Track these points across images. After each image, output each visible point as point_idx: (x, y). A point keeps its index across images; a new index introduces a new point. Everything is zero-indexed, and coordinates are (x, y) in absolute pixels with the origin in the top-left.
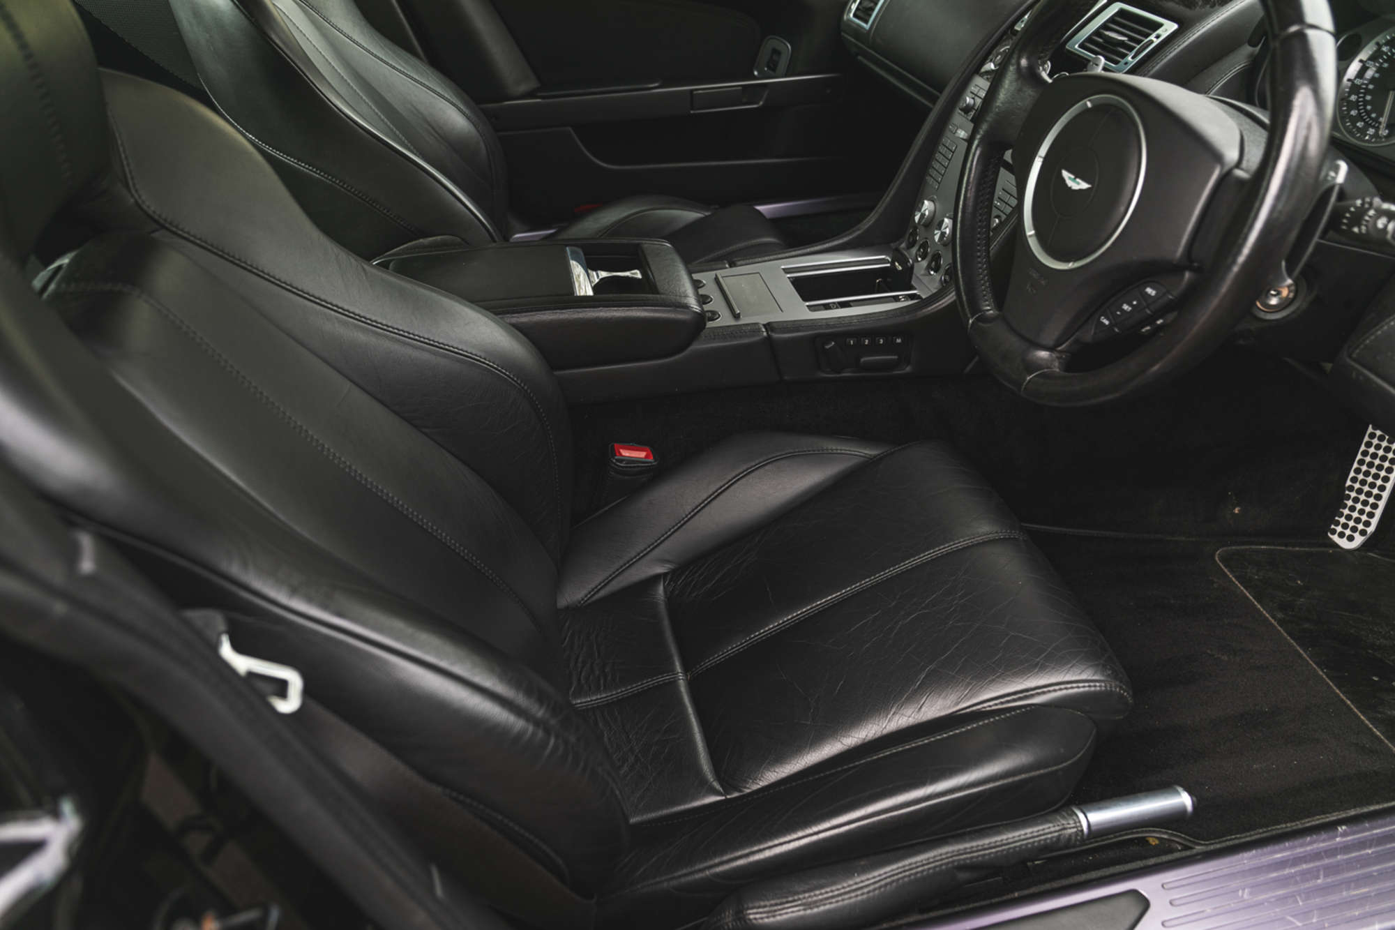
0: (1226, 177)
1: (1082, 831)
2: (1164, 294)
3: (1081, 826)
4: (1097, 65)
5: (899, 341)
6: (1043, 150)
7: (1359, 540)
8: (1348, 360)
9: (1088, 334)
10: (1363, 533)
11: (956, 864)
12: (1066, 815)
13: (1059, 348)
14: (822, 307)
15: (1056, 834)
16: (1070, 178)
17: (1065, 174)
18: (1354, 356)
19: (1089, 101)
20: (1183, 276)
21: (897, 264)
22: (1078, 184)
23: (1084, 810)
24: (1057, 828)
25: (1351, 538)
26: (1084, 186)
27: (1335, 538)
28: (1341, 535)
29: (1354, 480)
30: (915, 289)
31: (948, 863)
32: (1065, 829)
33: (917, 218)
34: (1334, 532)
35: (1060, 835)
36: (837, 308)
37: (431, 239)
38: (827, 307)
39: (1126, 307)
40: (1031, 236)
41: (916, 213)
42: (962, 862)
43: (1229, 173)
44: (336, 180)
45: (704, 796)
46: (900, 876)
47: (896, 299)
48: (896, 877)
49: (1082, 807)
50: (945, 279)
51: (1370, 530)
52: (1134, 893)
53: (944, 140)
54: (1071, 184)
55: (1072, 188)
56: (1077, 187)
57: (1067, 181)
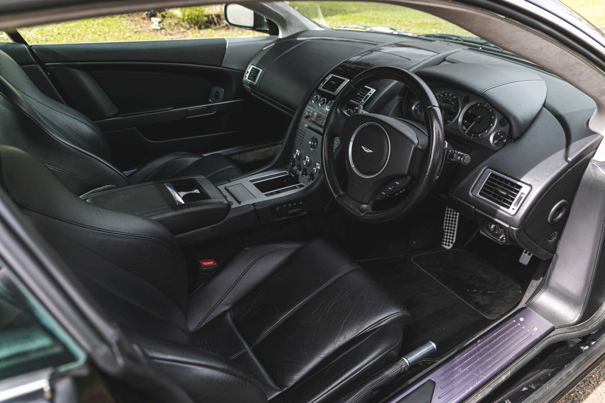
0: (416, 148)
1: (407, 365)
2: (402, 184)
3: (407, 363)
4: (361, 108)
5: (301, 203)
6: (352, 139)
7: (451, 245)
8: (452, 195)
9: (379, 198)
10: (452, 243)
11: (373, 389)
12: (401, 361)
13: (370, 203)
14: (270, 194)
15: (400, 368)
16: (365, 149)
17: (363, 147)
18: (454, 194)
19: (367, 124)
20: (407, 178)
21: (292, 174)
22: (368, 151)
23: (406, 357)
24: (400, 366)
25: (449, 245)
26: (371, 151)
27: (444, 246)
28: (446, 245)
29: (446, 226)
30: (300, 183)
31: (370, 390)
32: (402, 366)
33: (295, 157)
34: (443, 244)
35: (401, 368)
36: (276, 194)
37: (102, 187)
38: (272, 194)
39: (390, 188)
40: (353, 167)
41: (294, 154)
42: (374, 388)
43: (417, 147)
44: (56, 168)
45: (274, 393)
46: (357, 399)
47: (295, 188)
48: (355, 400)
49: (405, 357)
50: (310, 178)
51: (454, 241)
52: (430, 380)
53: (299, 128)
54: (365, 150)
55: (366, 152)
56: (368, 152)
57: (364, 150)
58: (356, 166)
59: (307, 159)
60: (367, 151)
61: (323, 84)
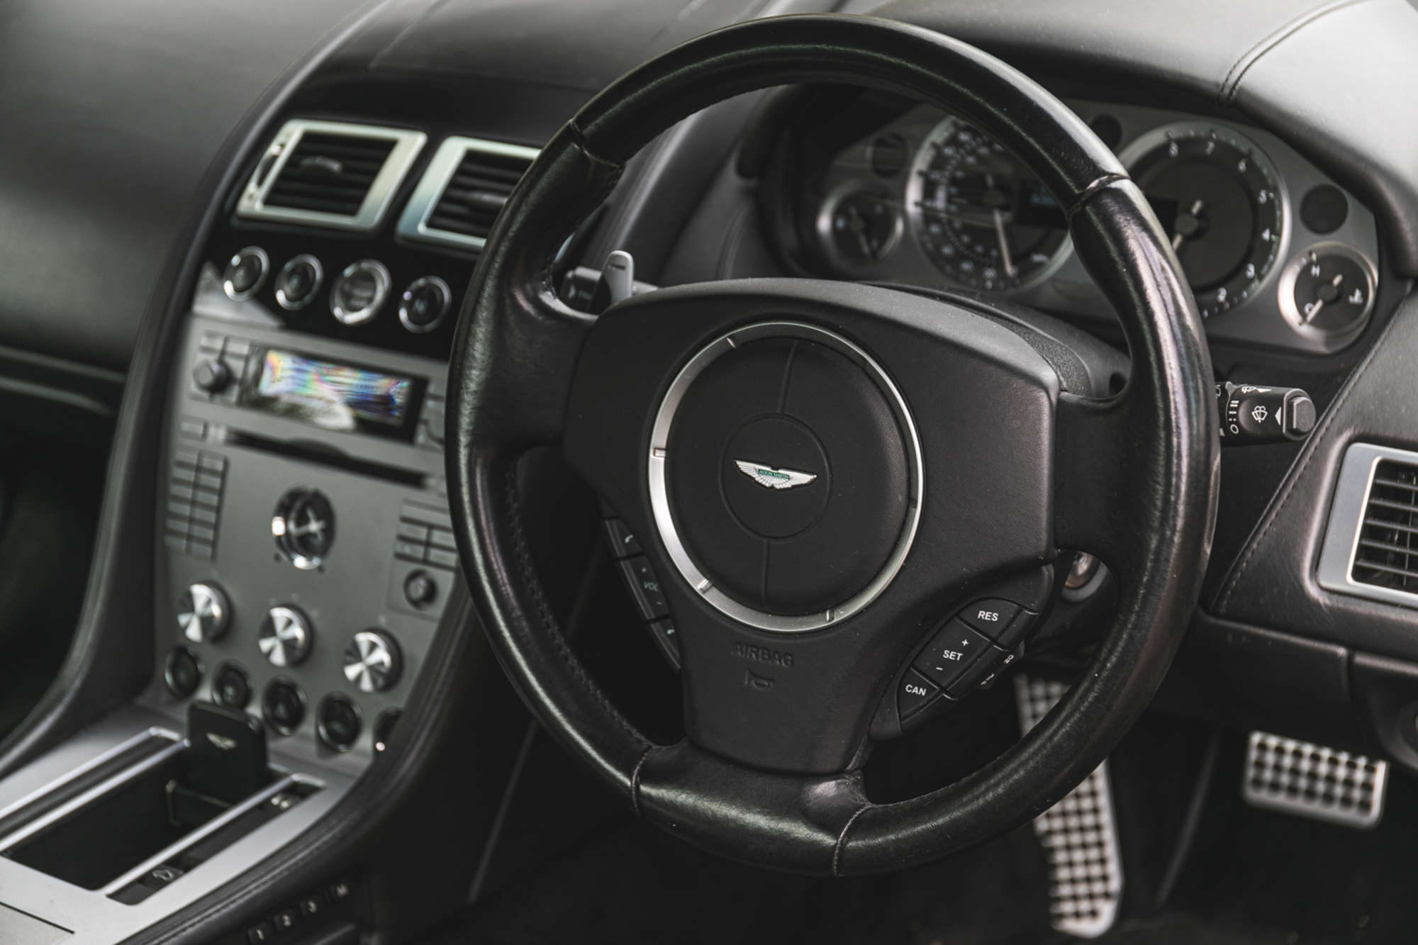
2: (1019, 612)
5: (342, 890)
6: (660, 435)
7: (1107, 911)
10: (1107, 895)
13: (850, 767)
14: (140, 887)
16: (759, 471)
17: (747, 467)
19: (731, 337)
20: (1041, 573)
21: (213, 738)
22: (786, 477)
25: (1094, 914)
26: (802, 478)
27: (1071, 926)
28: (1077, 915)
30: (285, 775)
34: (1061, 916)
39: (949, 655)
40: (704, 591)
47: (266, 813)
51: (1115, 885)
53: (180, 455)
54: (767, 481)
55: (772, 487)
56: (788, 485)
57: (758, 478)
58: (719, 580)
59: (279, 625)
60: (780, 483)
61: (260, 183)
